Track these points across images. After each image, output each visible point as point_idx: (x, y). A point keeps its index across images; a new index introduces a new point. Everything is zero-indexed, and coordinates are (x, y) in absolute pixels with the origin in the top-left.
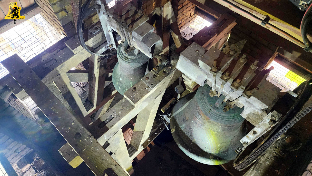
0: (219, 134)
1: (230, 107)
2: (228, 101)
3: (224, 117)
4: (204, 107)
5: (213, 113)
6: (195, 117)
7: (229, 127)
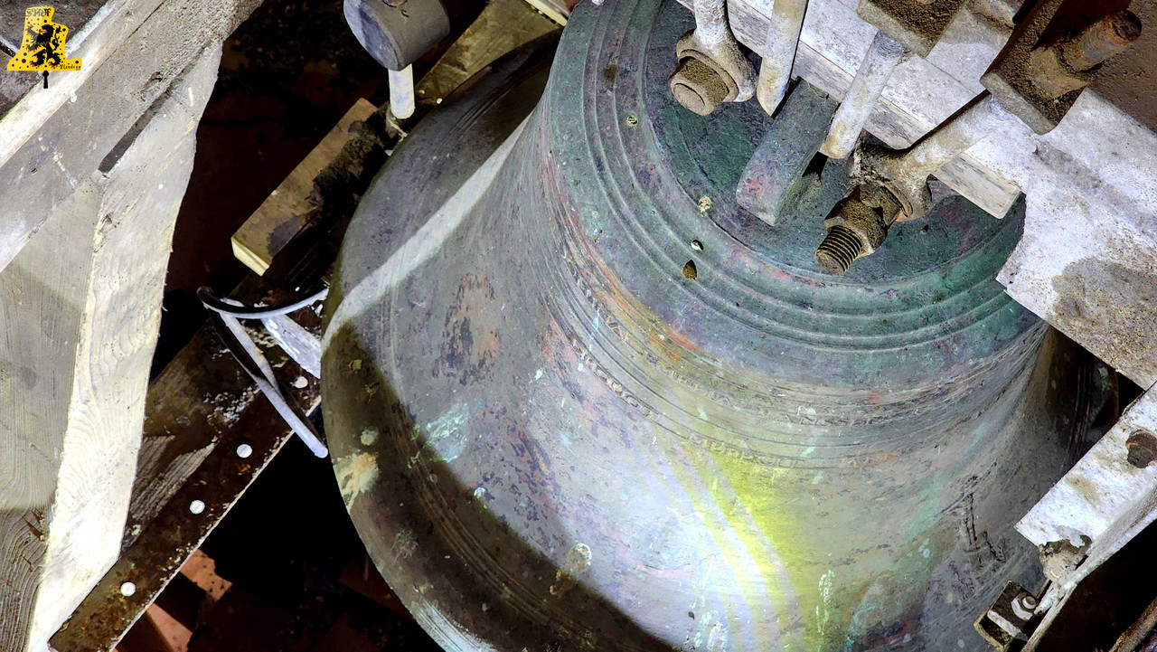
0: (816, 481)
1: (888, 207)
2: (870, 145)
3: (844, 311)
4: (635, 222)
5: (733, 284)
6: (555, 326)
7: (900, 405)
